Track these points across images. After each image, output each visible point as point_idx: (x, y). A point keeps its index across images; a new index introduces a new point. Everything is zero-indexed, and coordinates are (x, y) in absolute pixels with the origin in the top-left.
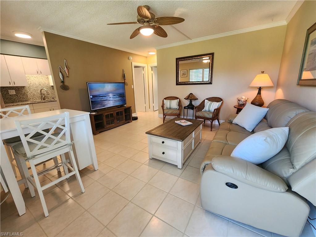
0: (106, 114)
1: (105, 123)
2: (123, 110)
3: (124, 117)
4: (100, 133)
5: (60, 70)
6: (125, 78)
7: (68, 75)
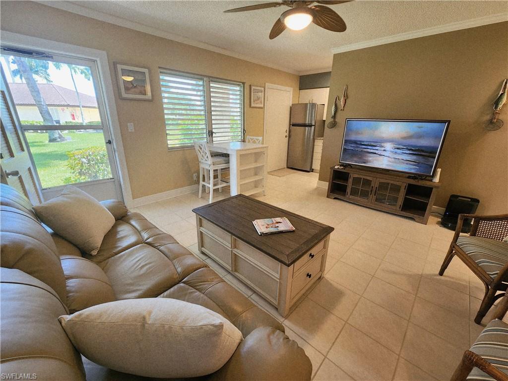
0: (356, 176)
1: (349, 190)
2: (403, 184)
3: (400, 202)
4: (335, 198)
5: (336, 102)
6: (496, 107)
7: (342, 108)
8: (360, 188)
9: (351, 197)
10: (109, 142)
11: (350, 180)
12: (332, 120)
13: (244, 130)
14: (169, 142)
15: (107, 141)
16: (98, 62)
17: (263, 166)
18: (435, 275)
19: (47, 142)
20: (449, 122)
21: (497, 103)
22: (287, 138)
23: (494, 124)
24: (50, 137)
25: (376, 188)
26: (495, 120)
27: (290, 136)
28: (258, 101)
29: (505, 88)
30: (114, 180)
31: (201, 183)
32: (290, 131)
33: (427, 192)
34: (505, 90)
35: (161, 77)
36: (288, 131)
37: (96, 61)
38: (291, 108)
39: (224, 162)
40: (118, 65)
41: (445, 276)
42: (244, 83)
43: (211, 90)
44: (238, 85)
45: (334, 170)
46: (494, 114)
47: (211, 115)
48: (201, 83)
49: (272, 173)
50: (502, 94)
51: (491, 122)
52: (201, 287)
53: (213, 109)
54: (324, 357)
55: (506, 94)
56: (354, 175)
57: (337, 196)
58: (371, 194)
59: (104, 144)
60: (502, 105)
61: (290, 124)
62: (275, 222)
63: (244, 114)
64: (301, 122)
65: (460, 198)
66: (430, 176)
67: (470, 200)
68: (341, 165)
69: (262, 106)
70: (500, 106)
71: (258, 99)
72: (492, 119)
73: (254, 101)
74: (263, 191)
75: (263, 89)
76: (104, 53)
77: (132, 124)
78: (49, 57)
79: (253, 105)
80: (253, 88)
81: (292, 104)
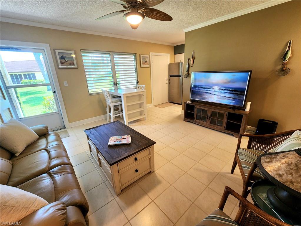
0: (199, 107)
1: (195, 116)
2: (225, 112)
3: (225, 124)
4: (188, 121)
5: (188, 62)
6: (284, 60)
7: (192, 65)
8: (201, 115)
9: (197, 121)
10: (55, 92)
11: (195, 110)
12: (187, 73)
13: (138, 81)
14: (90, 91)
15: (54, 92)
16: (45, 50)
17: (144, 102)
18: (228, 173)
19: (47, 91)
20: (251, 71)
21: (284, 57)
22: (168, 84)
23: (284, 71)
24: (48, 88)
25: (210, 115)
26: (285, 69)
27: (169, 83)
28: (146, 64)
29: (289, 47)
30: (58, 113)
31: (108, 113)
32: (169, 80)
33: (239, 118)
34: (290, 48)
35: (83, 55)
36: (168, 80)
37: (44, 49)
38: (169, 66)
39: (118, 101)
40: (56, 50)
41: (235, 174)
42: (136, 54)
43: (115, 59)
44: (133, 55)
45: (186, 104)
46: (284, 65)
47: (116, 74)
48: (109, 56)
49: (158, 106)
50: (288, 51)
51: (282, 70)
52: (54, 176)
53: (116, 70)
54: (128, 221)
55: (290, 51)
56: (197, 107)
57: (189, 120)
58: (207, 119)
59: (52, 93)
60: (288, 58)
61: (169, 76)
62: (122, 138)
63: (137, 71)
64: (176, 74)
65: (264, 121)
66: (242, 107)
67: (271, 123)
68: (191, 101)
69: (149, 66)
70: (287, 59)
71: (146, 62)
72: (283, 68)
73: (143, 64)
74: (145, 117)
75: (149, 56)
76: (48, 45)
77: (66, 82)
78: (19, 50)
79: (142, 66)
80: (141, 56)
81: (170, 64)
